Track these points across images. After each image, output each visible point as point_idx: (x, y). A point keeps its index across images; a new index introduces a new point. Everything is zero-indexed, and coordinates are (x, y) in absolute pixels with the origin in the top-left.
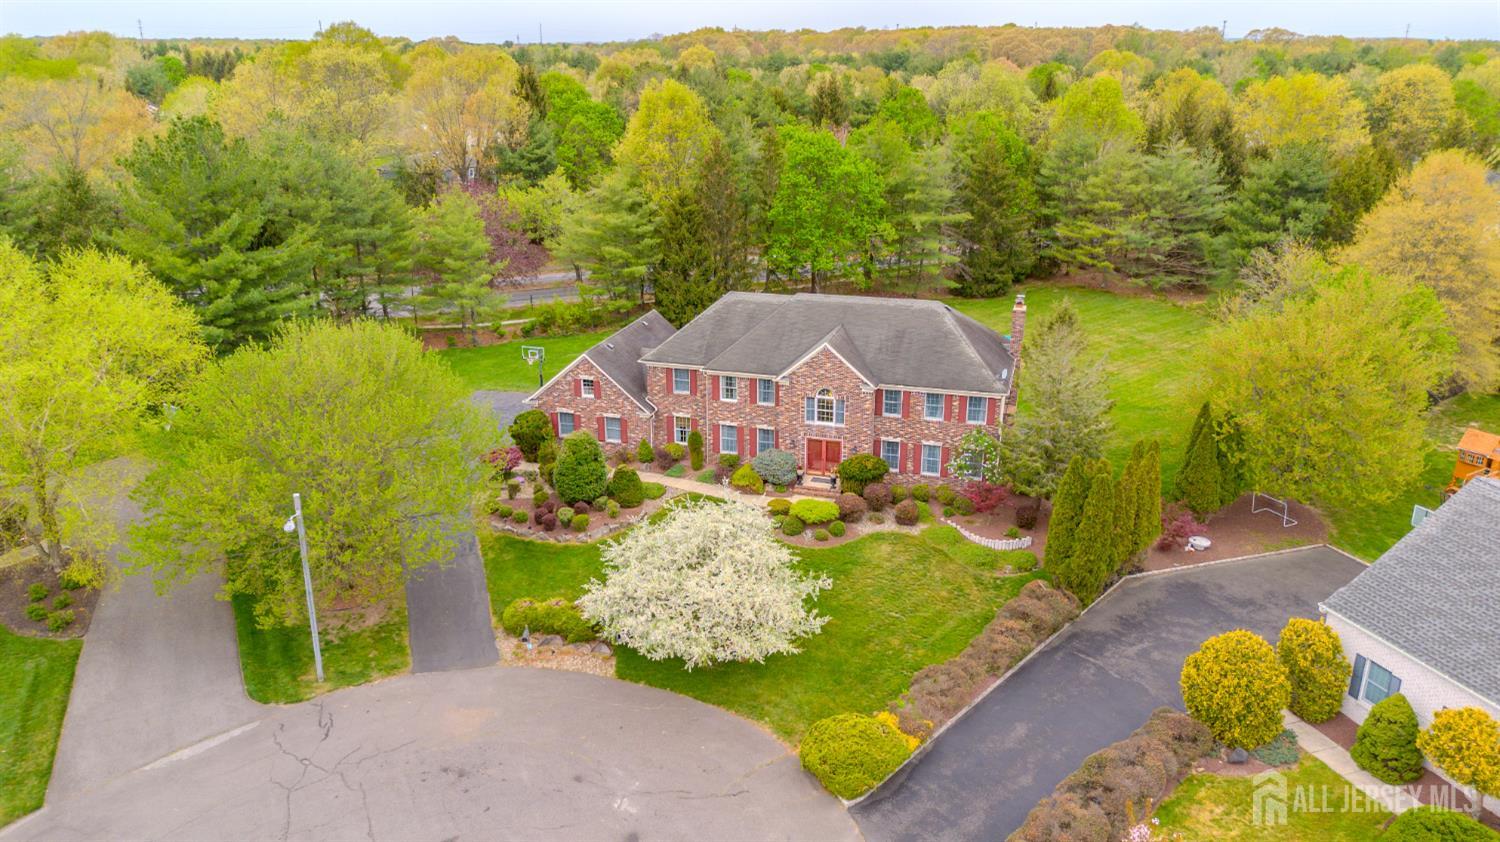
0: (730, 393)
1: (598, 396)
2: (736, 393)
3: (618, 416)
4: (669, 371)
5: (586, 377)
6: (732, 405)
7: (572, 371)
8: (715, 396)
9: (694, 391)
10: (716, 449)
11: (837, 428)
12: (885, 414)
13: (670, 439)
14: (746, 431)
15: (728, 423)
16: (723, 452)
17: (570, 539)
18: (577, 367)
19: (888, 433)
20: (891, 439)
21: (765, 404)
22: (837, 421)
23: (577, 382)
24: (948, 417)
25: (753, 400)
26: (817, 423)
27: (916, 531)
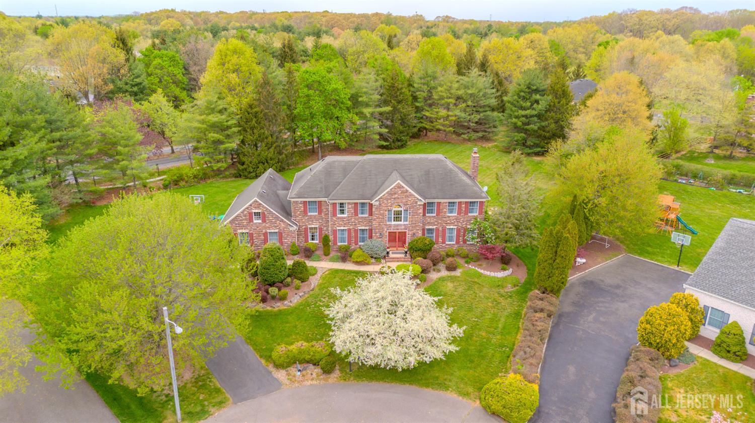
0: (342, 212)
1: (264, 221)
2: (346, 211)
3: (277, 231)
4: (305, 203)
5: (257, 211)
6: (344, 218)
7: (247, 208)
8: (334, 214)
9: (320, 212)
10: (335, 243)
11: (405, 225)
12: (427, 215)
13: (307, 241)
14: (352, 231)
15: (342, 228)
16: (339, 244)
17: (279, 306)
18: (251, 205)
19: (429, 224)
20: (431, 227)
21: (363, 216)
22: (404, 221)
23: (250, 214)
24: (459, 213)
25: (356, 214)
26: (393, 223)
27: (458, 273)
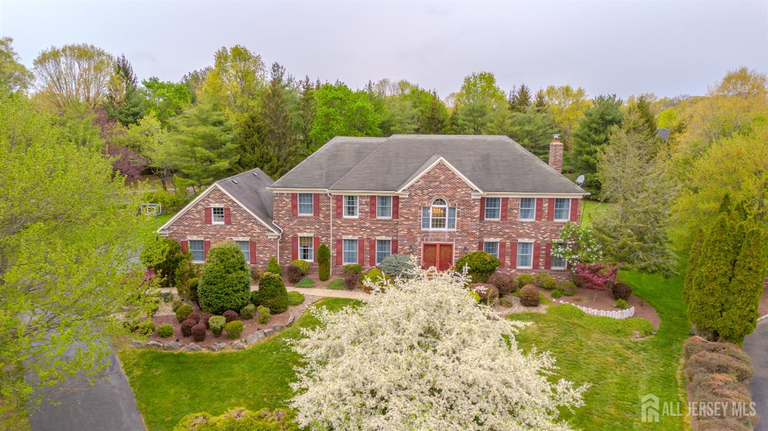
0: (351, 211)
1: (228, 222)
2: (357, 211)
3: (247, 239)
4: (294, 196)
5: (217, 205)
6: (354, 220)
7: (203, 200)
8: (339, 215)
9: (317, 211)
10: (339, 262)
11: (450, 232)
12: (486, 219)
13: (295, 257)
14: (366, 243)
15: (350, 237)
16: (345, 264)
18: (208, 196)
19: (490, 234)
20: (492, 240)
21: (384, 218)
22: (449, 227)
23: (207, 210)
24: (539, 217)
25: (373, 212)
26: (431, 229)
